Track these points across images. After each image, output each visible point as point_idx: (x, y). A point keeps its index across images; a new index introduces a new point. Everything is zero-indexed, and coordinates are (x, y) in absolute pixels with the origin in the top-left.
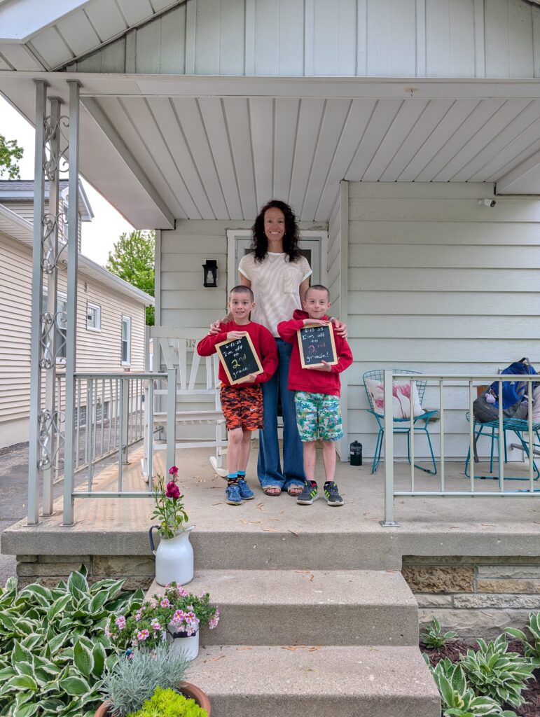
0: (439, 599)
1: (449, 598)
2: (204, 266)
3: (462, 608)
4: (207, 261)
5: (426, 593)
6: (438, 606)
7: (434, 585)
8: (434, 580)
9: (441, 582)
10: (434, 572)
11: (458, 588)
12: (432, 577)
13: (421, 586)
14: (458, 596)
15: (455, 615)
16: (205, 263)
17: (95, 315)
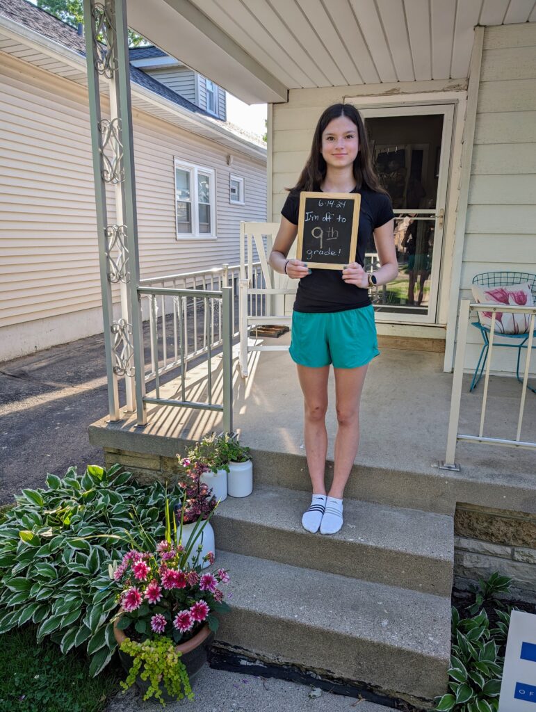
0: (497, 549)
1: (509, 550)
3: (523, 561)
5: (482, 540)
6: (495, 555)
7: (492, 535)
8: (493, 530)
9: (501, 533)
10: (494, 522)
11: (520, 542)
12: (492, 527)
13: (477, 533)
14: (520, 550)
15: (514, 567)
17: (239, 188)
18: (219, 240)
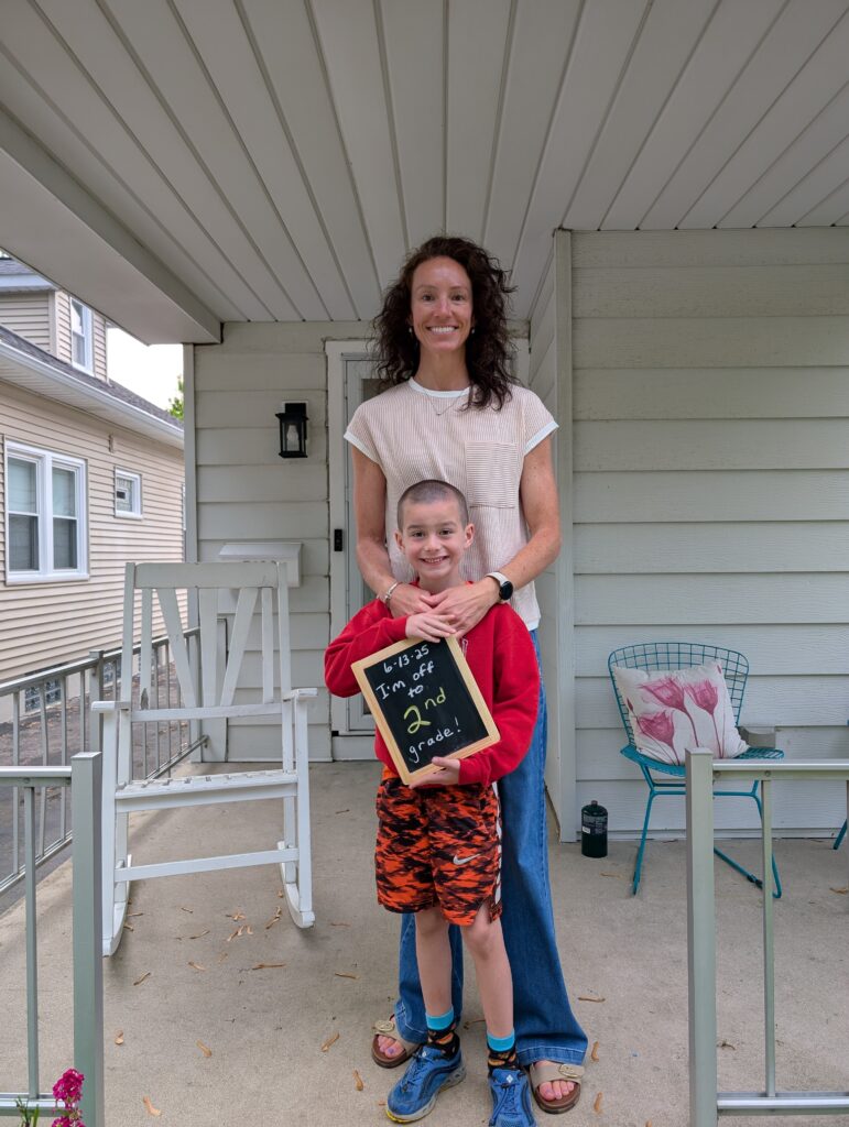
2: (279, 415)
4: (287, 405)
16: (283, 411)
17: (130, 491)
18: (92, 581)
